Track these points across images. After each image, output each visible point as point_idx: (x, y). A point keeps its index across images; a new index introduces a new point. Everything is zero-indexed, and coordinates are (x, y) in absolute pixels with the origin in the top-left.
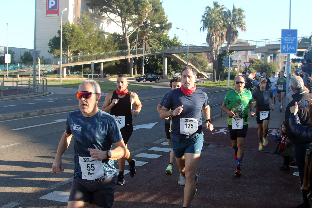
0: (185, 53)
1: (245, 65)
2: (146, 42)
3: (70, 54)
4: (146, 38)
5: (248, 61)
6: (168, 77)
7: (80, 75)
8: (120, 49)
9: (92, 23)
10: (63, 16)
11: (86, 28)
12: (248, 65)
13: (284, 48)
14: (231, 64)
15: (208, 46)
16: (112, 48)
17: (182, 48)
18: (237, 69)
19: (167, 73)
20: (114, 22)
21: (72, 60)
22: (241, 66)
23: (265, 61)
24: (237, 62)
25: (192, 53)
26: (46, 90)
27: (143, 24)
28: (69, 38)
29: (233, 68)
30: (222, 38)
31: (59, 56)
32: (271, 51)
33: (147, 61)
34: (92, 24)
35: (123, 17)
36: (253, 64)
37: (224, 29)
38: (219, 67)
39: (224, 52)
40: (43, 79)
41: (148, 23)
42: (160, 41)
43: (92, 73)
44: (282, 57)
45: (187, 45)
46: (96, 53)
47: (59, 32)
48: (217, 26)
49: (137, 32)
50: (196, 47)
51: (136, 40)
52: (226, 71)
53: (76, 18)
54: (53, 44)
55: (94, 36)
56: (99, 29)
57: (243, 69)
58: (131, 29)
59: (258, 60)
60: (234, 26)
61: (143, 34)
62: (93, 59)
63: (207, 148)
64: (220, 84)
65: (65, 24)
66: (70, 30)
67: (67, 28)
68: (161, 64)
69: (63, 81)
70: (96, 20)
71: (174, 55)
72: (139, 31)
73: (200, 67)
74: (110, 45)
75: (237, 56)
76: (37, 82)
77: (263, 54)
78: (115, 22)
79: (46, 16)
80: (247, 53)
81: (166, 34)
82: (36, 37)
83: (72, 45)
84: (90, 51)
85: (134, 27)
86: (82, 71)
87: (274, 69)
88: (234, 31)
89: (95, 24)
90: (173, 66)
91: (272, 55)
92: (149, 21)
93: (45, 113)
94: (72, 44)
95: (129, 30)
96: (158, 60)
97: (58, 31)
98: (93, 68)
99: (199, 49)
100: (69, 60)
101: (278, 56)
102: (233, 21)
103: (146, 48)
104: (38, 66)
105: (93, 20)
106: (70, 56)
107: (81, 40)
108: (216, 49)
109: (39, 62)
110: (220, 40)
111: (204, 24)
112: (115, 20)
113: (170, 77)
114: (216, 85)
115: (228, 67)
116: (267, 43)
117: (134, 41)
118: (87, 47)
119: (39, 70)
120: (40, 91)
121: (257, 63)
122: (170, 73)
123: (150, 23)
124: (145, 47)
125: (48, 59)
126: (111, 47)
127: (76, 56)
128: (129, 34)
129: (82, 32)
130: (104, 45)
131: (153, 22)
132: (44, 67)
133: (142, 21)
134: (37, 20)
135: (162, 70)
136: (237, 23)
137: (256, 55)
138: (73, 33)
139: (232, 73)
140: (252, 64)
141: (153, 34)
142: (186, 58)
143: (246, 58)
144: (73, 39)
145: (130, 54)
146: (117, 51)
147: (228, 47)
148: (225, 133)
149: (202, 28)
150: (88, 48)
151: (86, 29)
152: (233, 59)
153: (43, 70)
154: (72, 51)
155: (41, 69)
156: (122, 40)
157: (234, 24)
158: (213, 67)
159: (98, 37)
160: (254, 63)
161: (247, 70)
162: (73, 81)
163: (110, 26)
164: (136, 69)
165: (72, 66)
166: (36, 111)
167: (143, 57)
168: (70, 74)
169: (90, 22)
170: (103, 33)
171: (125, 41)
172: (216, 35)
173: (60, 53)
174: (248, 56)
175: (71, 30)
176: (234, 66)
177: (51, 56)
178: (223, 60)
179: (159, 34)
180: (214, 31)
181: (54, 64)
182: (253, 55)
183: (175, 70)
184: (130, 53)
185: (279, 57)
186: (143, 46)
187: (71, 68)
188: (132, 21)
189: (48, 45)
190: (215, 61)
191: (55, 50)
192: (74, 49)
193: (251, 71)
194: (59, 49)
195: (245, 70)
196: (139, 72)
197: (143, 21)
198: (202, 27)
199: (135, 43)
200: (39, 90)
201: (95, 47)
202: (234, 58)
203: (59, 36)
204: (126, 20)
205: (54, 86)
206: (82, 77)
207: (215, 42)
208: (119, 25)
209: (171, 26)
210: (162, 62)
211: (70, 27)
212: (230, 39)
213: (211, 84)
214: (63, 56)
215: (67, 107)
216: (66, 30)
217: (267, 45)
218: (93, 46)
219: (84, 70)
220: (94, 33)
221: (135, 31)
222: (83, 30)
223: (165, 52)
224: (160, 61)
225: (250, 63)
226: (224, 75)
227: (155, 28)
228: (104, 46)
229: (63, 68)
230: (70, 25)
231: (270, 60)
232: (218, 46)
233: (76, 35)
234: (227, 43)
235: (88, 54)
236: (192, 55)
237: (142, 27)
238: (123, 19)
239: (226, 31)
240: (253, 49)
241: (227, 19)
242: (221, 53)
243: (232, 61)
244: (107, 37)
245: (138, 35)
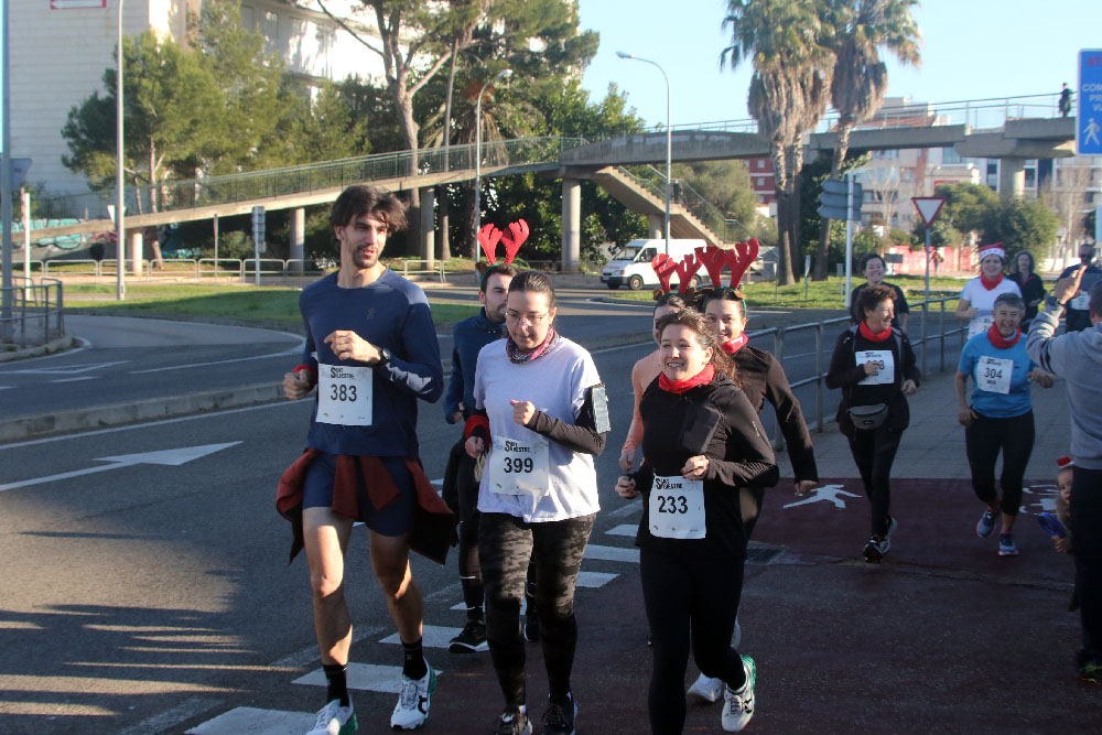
0: (655, 163)
1: (915, 212)
2: (488, 116)
3: (160, 171)
4: (489, 102)
5: (929, 192)
6: (585, 269)
7: (204, 262)
8: (378, 147)
9: (252, 36)
10: (124, 8)
11: (229, 60)
12: (929, 209)
13: (1092, 134)
14: (857, 209)
15: (754, 129)
16: (341, 145)
17: (642, 140)
18: (880, 230)
19: (582, 249)
20: (350, 31)
21: (169, 199)
22: (900, 217)
23: (1002, 190)
24: (880, 198)
25: (686, 161)
26: (59, 328)
27: (475, 37)
28: (156, 105)
29: (863, 225)
30: (814, 95)
31: (111, 180)
32: (1028, 150)
33: (495, 198)
34: (253, 43)
35: (387, 11)
36: (949, 204)
37: (824, 54)
38: (804, 223)
39: (825, 157)
40: (46, 283)
41: (496, 34)
42: (548, 111)
43: (258, 255)
44: (1076, 171)
45: (663, 130)
46: (271, 169)
47: (111, 78)
48: (794, 43)
49: (449, 76)
50: (704, 137)
51: (443, 108)
52: (834, 239)
53: (184, 14)
54: (83, 131)
55: (262, 93)
56: (283, 64)
57: (907, 229)
58: (423, 62)
59: (973, 190)
60: (867, 43)
61: (475, 80)
62: (261, 192)
63: (764, 569)
64: (810, 296)
65: (133, 43)
66: (160, 68)
67: (144, 58)
68: (553, 212)
69: (130, 289)
70: (270, 23)
71: (610, 170)
72: (456, 69)
73: (721, 222)
74: (333, 132)
75: (880, 173)
76: (19, 297)
77: (993, 161)
78: (353, 31)
79: (53, 7)
80: (923, 160)
81: (574, 83)
82: (12, 98)
83: (165, 132)
84: (244, 161)
85: (434, 52)
86: (214, 247)
87: (1045, 228)
88: (867, 62)
89: (268, 44)
90: (605, 221)
91: (1034, 165)
92: (499, 28)
93: (58, 427)
94: (165, 127)
95: (411, 66)
96: (541, 197)
97: (104, 72)
98: (260, 233)
99: (716, 145)
100: (154, 198)
101: (1059, 172)
102: (864, 19)
103: (490, 143)
104: (23, 227)
105: (258, 24)
106: (159, 181)
107: (207, 112)
108: (790, 143)
109: (27, 210)
110: (806, 106)
111: (735, 37)
112: (351, 25)
113: (592, 270)
114: (794, 298)
115: (845, 220)
116: (1014, 114)
117: (436, 112)
118: (233, 141)
119: (24, 242)
120: (33, 332)
121: (966, 203)
122: (592, 249)
123: (501, 37)
124: (485, 140)
125: (63, 194)
126: (338, 140)
127: (183, 182)
128: (413, 85)
129: (211, 76)
130: (304, 130)
131: (517, 28)
132: (48, 232)
133: (470, 25)
134: (11, 25)
135: (559, 240)
136: (880, 28)
137: (965, 168)
138: (172, 80)
139: (861, 246)
140: (945, 206)
141: (518, 83)
142: (661, 183)
143: (919, 180)
144: (169, 105)
145: (420, 171)
146: (361, 159)
147: (842, 133)
148: (840, 504)
149: (729, 55)
150: (236, 144)
151: (227, 65)
152: (865, 187)
153: (43, 241)
154: (169, 159)
155: (36, 237)
156: (384, 107)
157: (869, 33)
158: (776, 221)
159: (279, 97)
160: (957, 200)
161: (929, 234)
162: (177, 287)
163: (329, 48)
164: (446, 235)
165: (168, 226)
166: (20, 422)
167: (474, 181)
168: (160, 259)
169: (246, 31)
170: (301, 83)
171: (395, 116)
172: (789, 81)
173: (116, 171)
174: (927, 173)
175: (163, 69)
176: (868, 218)
177: (77, 182)
178: (820, 190)
179: (545, 82)
180: (783, 64)
181: (91, 218)
182: (950, 169)
183: (612, 237)
184: (421, 166)
185: (1064, 175)
186: (475, 134)
187: (166, 234)
188: (425, 26)
189: (60, 135)
190: (786, 196)
191: (92, 157)
192: (176, 151)
193: (944, 235)
194: (113, 151)
195: (915, 233)
196: (462, 245)
197: (473, 27)
198: (729, 49)
199: (442, 121)
200: (27, 330)
201: (266, 141)
202: (870, 181)
203: (112, 96)
204: (401, 21)
205: (93, 312)
206: (217, 270)
207: (786, 114)
208: (369, 47)
209: (596, 47)
210: (559, 207)
211: (155, 54)
212: (848, 100)
213: (770, 293)
214: (130, 180)
215: (154, 400)
216: (138, 68)
217: (1010, 124)
218: (258, 137)
219: (221, 242)
220: (263, 80)
221: (440, 70)
222: (216, 68)
223: (572, 159)
224: (546, 200)
225: (939, 202)
226: (826, 254)
227: (527, 58)
228: (305, 136)
229: (130, 232)
230: (155, 45)
231: (1026, 186)
232: (798, 130)
233: (185, 91)
234: (838, 115)
235: (240, 174)
236: (688, 171)
237: (470, 55)
238: (386, 19)
239: (833, 65)
240: (948, 139)
241: (837, 14)
242: (810, 162)
243: (860, 195)
244: (319, 96)
245: (451, 89)
